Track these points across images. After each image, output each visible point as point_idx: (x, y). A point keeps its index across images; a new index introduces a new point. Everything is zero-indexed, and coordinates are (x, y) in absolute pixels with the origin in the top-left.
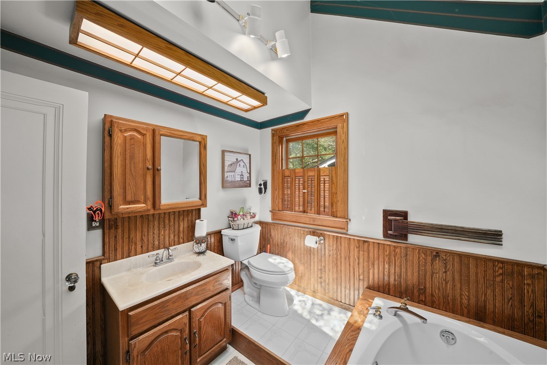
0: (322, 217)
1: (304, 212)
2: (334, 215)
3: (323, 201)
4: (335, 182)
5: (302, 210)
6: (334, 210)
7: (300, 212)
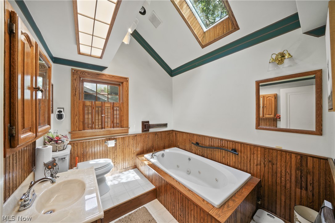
0: (115, 129)
1: (102, 128)
2: (122, 127)
3: (116, 120)
4: (122, 110)
5: (101, 127)
6: (122, 124)
7: (100, 129)
